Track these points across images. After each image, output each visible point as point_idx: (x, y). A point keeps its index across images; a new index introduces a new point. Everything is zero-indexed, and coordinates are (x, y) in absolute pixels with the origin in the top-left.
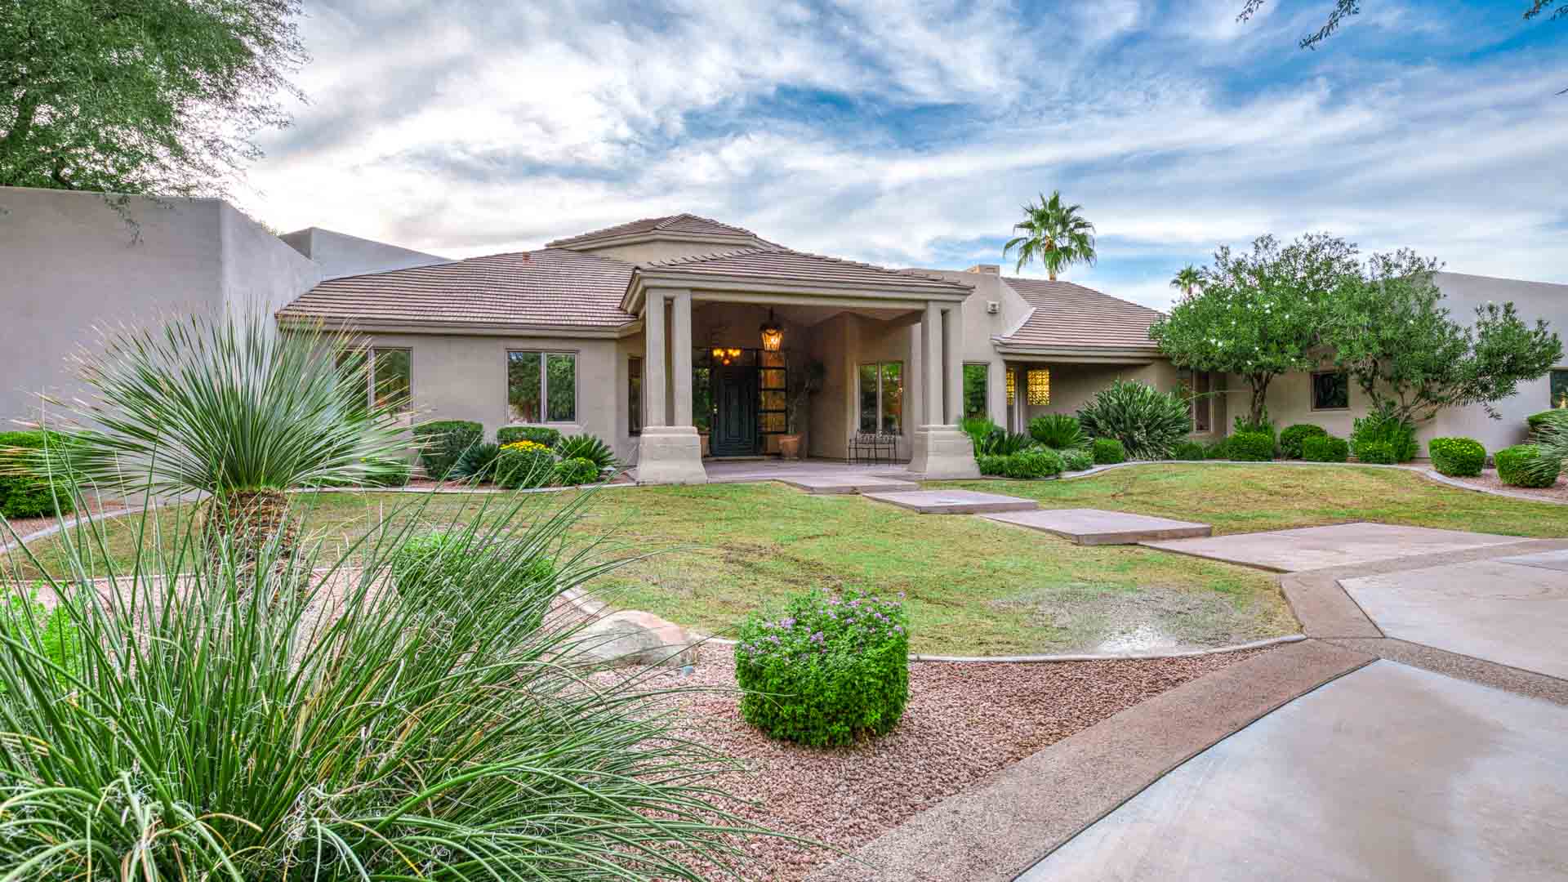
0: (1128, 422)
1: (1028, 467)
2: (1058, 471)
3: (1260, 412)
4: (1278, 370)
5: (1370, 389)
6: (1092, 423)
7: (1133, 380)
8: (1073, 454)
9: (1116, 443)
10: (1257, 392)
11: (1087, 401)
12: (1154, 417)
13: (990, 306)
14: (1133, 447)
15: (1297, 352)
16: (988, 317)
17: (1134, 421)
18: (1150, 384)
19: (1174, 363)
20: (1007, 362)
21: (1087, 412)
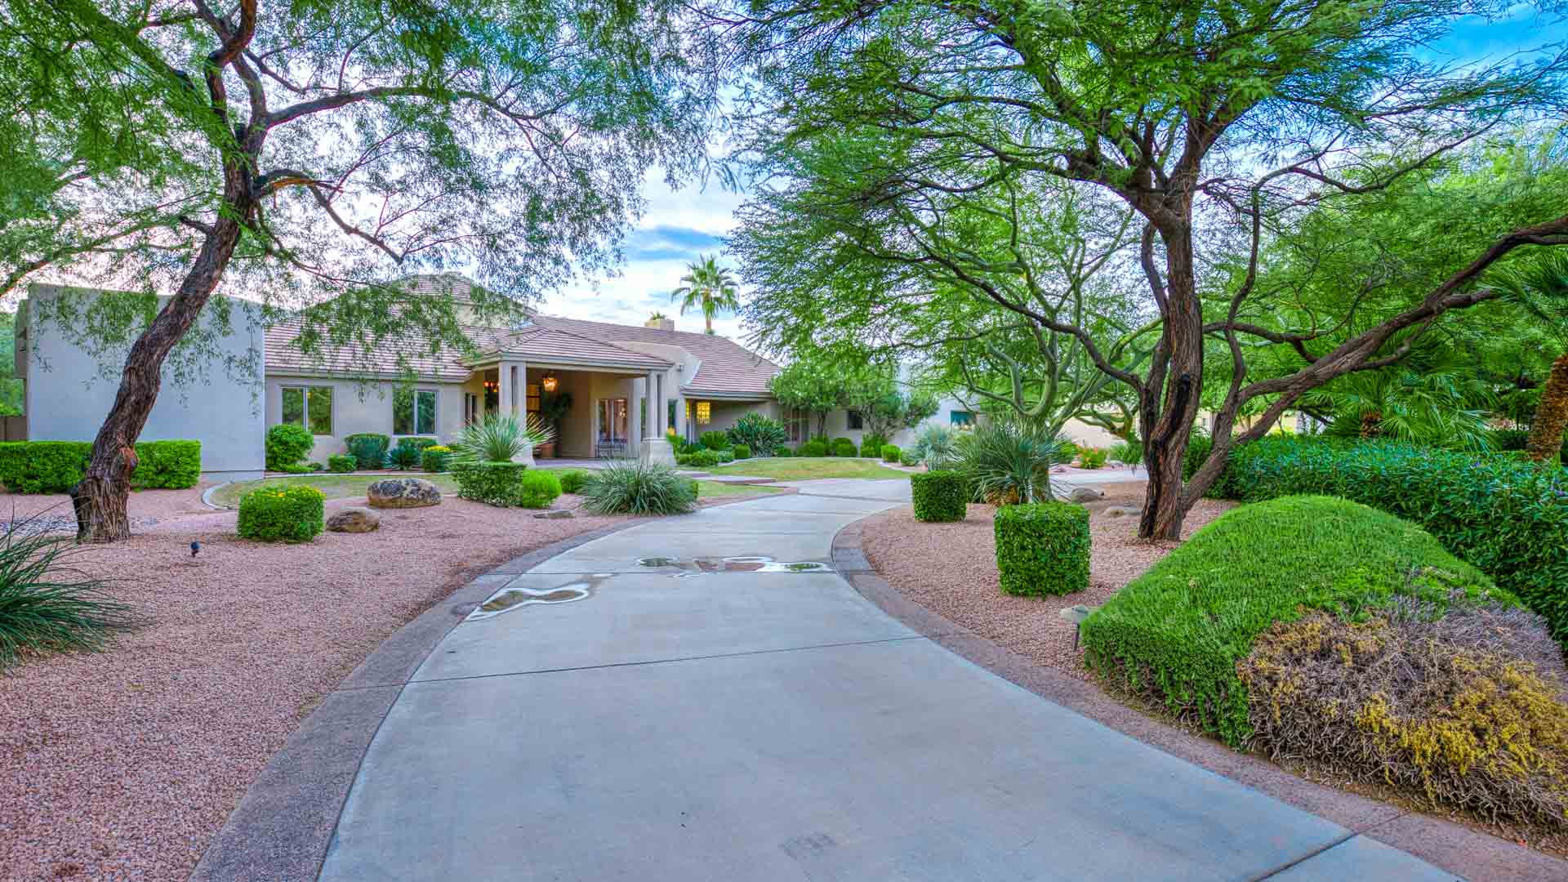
0: (753, 436)
1: (701, 460)
2: (717, 462)
3: (823, 430)
5: (869, 420)
6: (734, 436)
7: (755, 412)
8: (724, 453)
9: (747, 448)
10: (820, 420)
11: (732, 422)
12: (766, 433)
13: (678, 366)
14: (755, 450)
15: (837, 400)
16: (677, 373)
17: (756, 435)
18: (766, 414)
19: (778, 402)
20: (687, 399)
21: (731, 430)
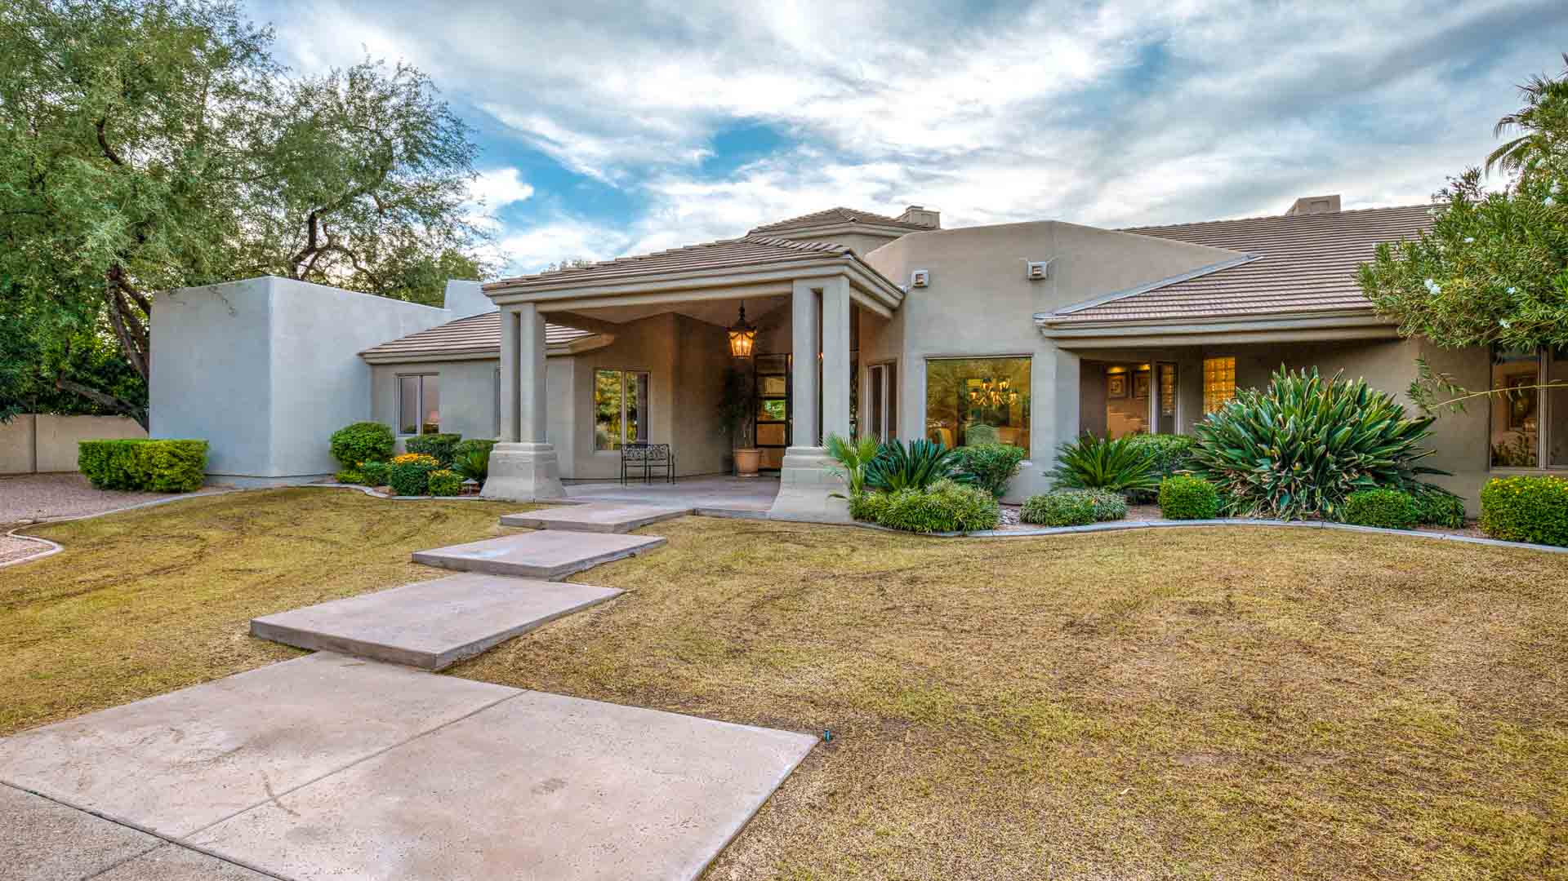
13: (1030, 268)
16: (1029, 284)
20: (1077, 351)
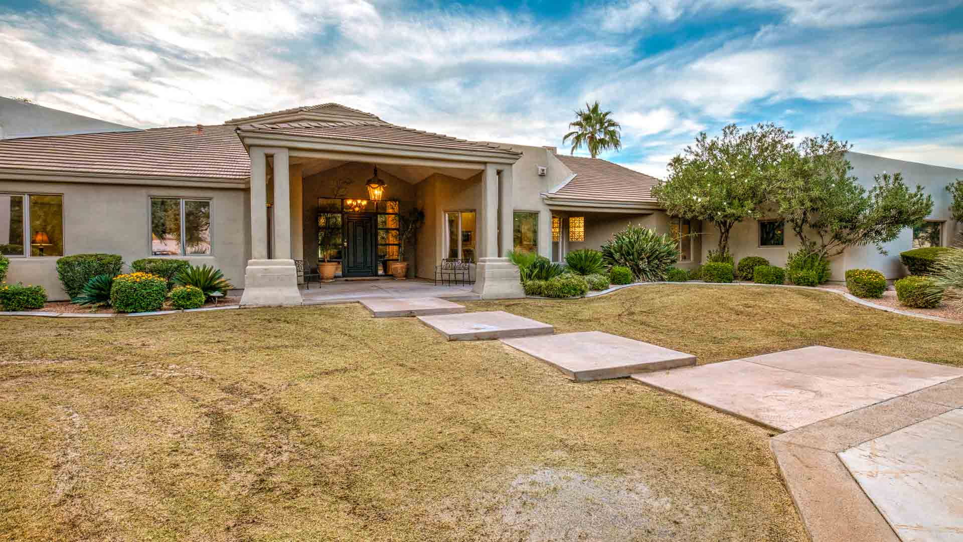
0: (636, 255)
1: (560, 289)
2: (583, 292)
3: (725, 247)
4: (738, 219)
5: (799, 233)
6: (610, 255)
7: (640, 225)
8: (595, 278)
9: (626, 270)
10: (723, 233)
11: (609, 239)
12: (653, 251)
13: (540, 171)
14: (638, 272)
15: (752, 206)
16: (538, 177)
17: (640, 254)
18: (651, 228)
19: (668, 213)
20: (553, 211)
21: (607, 247)
